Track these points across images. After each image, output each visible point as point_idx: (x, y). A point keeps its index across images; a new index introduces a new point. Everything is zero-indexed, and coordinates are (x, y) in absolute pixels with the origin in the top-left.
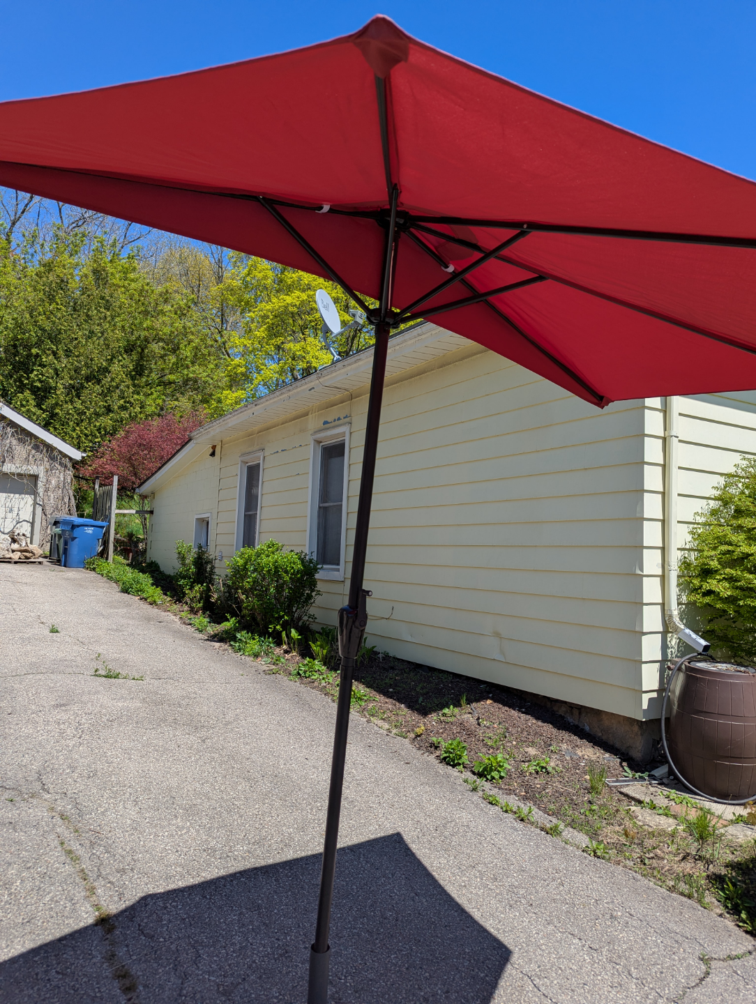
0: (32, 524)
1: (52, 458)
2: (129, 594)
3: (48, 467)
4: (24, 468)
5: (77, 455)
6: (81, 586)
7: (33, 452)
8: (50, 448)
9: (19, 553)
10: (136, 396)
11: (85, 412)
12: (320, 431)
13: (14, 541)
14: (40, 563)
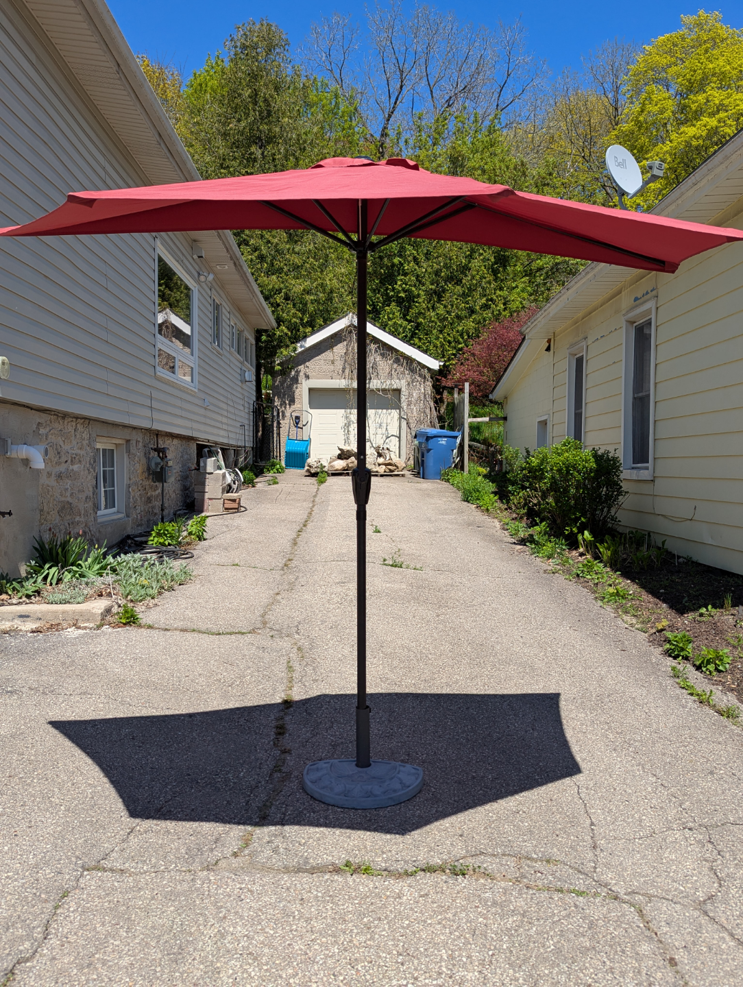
0: (399, 438)
1: (412, 371)
2: (468, 502)
3: (409, 380)
4: (388, 383)
5: (435, 364)
6: (428, 495)
7: (395, 366)
8: (409, 360)
9: (384, 467)
10: (498, 292)
11: (447, 318)
12: (632, 309)
13: (380, 455)
14: (403, 475)
